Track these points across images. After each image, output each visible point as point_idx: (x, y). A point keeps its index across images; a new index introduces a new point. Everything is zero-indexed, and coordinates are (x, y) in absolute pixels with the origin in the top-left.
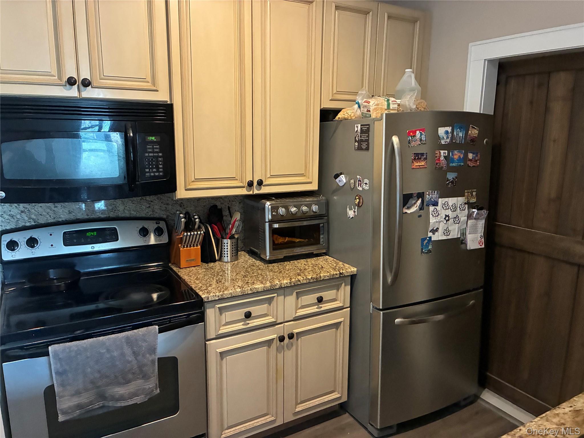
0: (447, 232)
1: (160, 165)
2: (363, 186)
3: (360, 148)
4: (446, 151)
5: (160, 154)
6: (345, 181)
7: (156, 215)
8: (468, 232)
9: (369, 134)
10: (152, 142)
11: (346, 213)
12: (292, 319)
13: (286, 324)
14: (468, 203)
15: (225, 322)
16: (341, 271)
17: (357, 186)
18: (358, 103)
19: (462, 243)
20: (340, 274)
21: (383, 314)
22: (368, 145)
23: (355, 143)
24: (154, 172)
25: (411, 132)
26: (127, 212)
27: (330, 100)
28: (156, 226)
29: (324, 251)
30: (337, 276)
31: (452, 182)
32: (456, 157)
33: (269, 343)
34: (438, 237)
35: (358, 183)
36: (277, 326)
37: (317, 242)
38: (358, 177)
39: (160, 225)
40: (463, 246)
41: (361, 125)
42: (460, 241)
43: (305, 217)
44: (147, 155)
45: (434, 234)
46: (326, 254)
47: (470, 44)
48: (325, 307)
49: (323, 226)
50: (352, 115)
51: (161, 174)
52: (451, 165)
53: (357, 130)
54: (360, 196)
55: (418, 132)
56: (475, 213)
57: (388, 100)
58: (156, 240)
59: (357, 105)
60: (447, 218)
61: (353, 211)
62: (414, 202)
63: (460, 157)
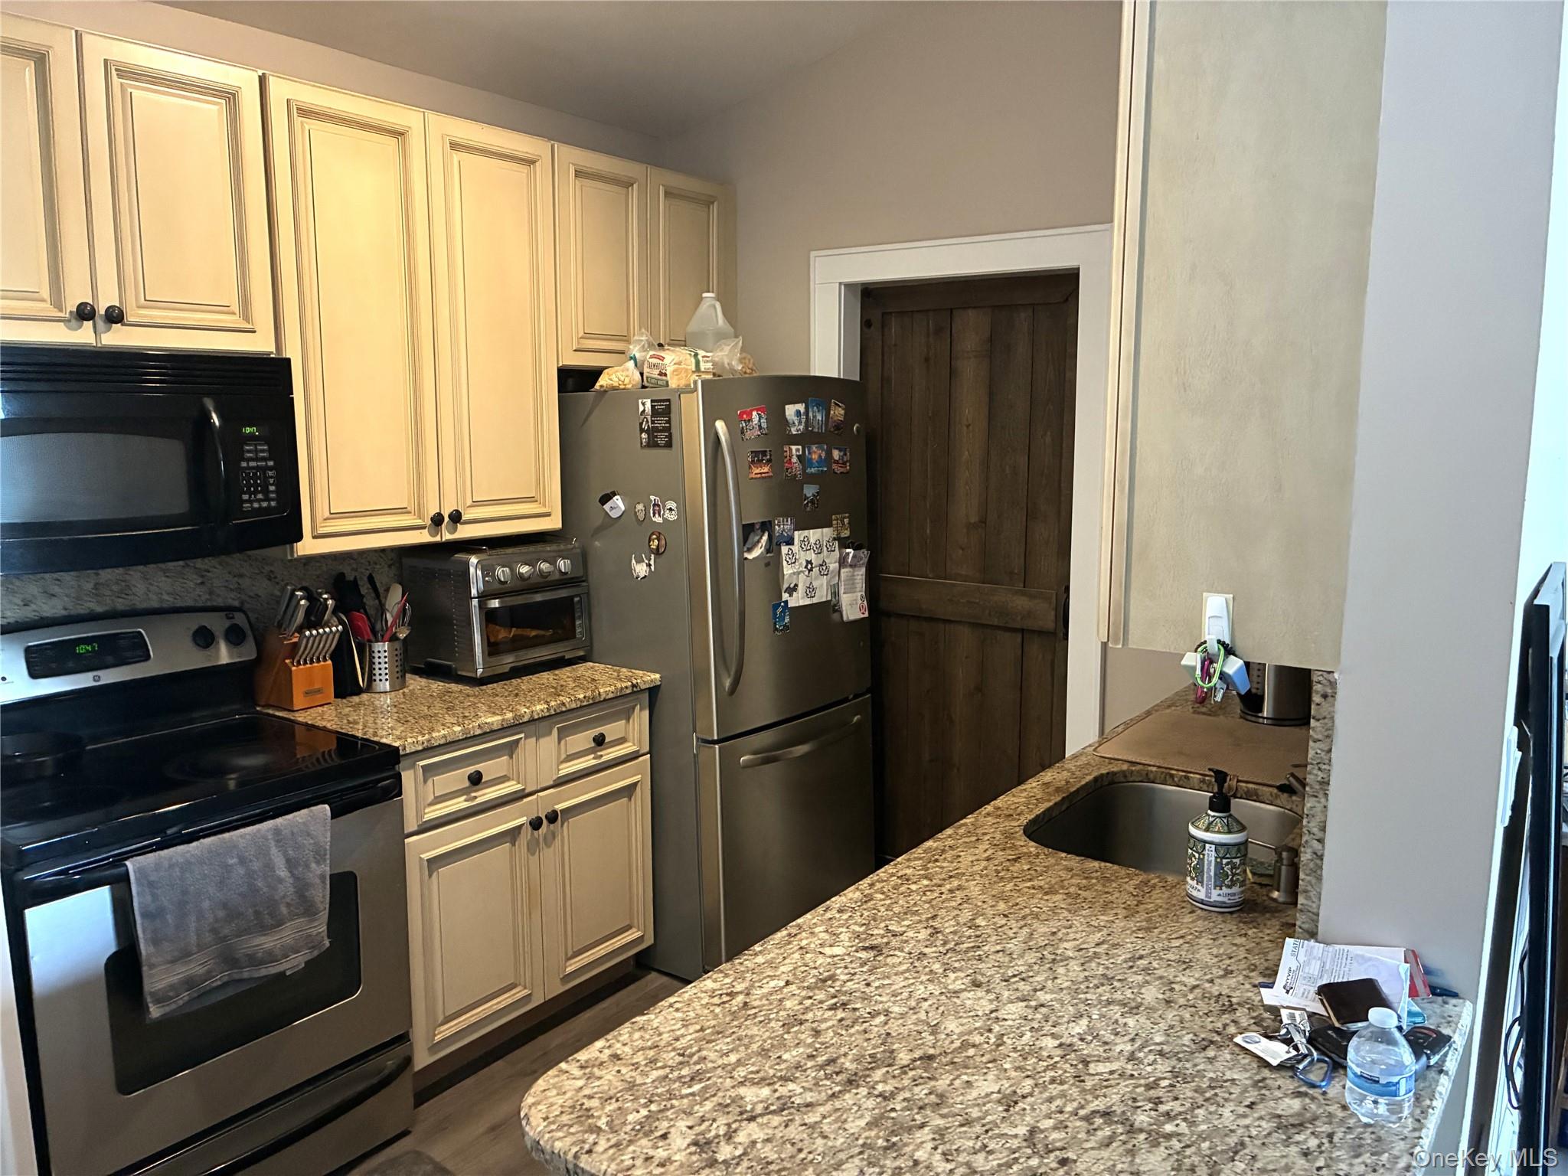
0: (811, 590)
1: (272, 485)
2: (664, 514)
3: (652, 444)
4: (800, 447)
5: (271, 463)
6: (623, 508)
7: (219, 602)
8: (842, 591)
9: (670, 418)
10: (252, 437)
11: (630, 569)
12: (551, 783)
13: (541, 794)
14: (837, 539)
15: (433, 797)
16: (634, 682)
17: (652, 515)
18: (634, 358)
19: (835, 611)
20: (634, 686)
21: (720, 748)
22: (670, 436)
23: (641, 434)
24: (259, 501)
25: (744, 413)
26: (154, 597)
27: (575, 351)
28: (227, 624)
29: (581, 653)
30: (628, 691)
31: (812, 501)
32: (815, 457)
33: (513, 834)
34: (797, 600)
35: (654, 510)
36: (525, 800)
37: (569, 634)
38: (652, 498)
39: (235, 621)
40: (836, 616)
41: (652, 401)
42: (830, 608)
43: (543, 583)
44: (244, 464)
45: (791, 595)
46: (583, 659)
47: (813, 254)
48: (610, 754)
49: (580, 602)
50: (627, 381)
51: (273, 504)
52: (808, 470)
53: (644, 410)
54: (660, 533)
55: (754, 413)
56: (851, 555)
57: (696, 355)
58: (231, 656)
59: (632, 361)
60: (809, 567)
61: (645, 565)
62: (757, 538)
63: (820, 456)
